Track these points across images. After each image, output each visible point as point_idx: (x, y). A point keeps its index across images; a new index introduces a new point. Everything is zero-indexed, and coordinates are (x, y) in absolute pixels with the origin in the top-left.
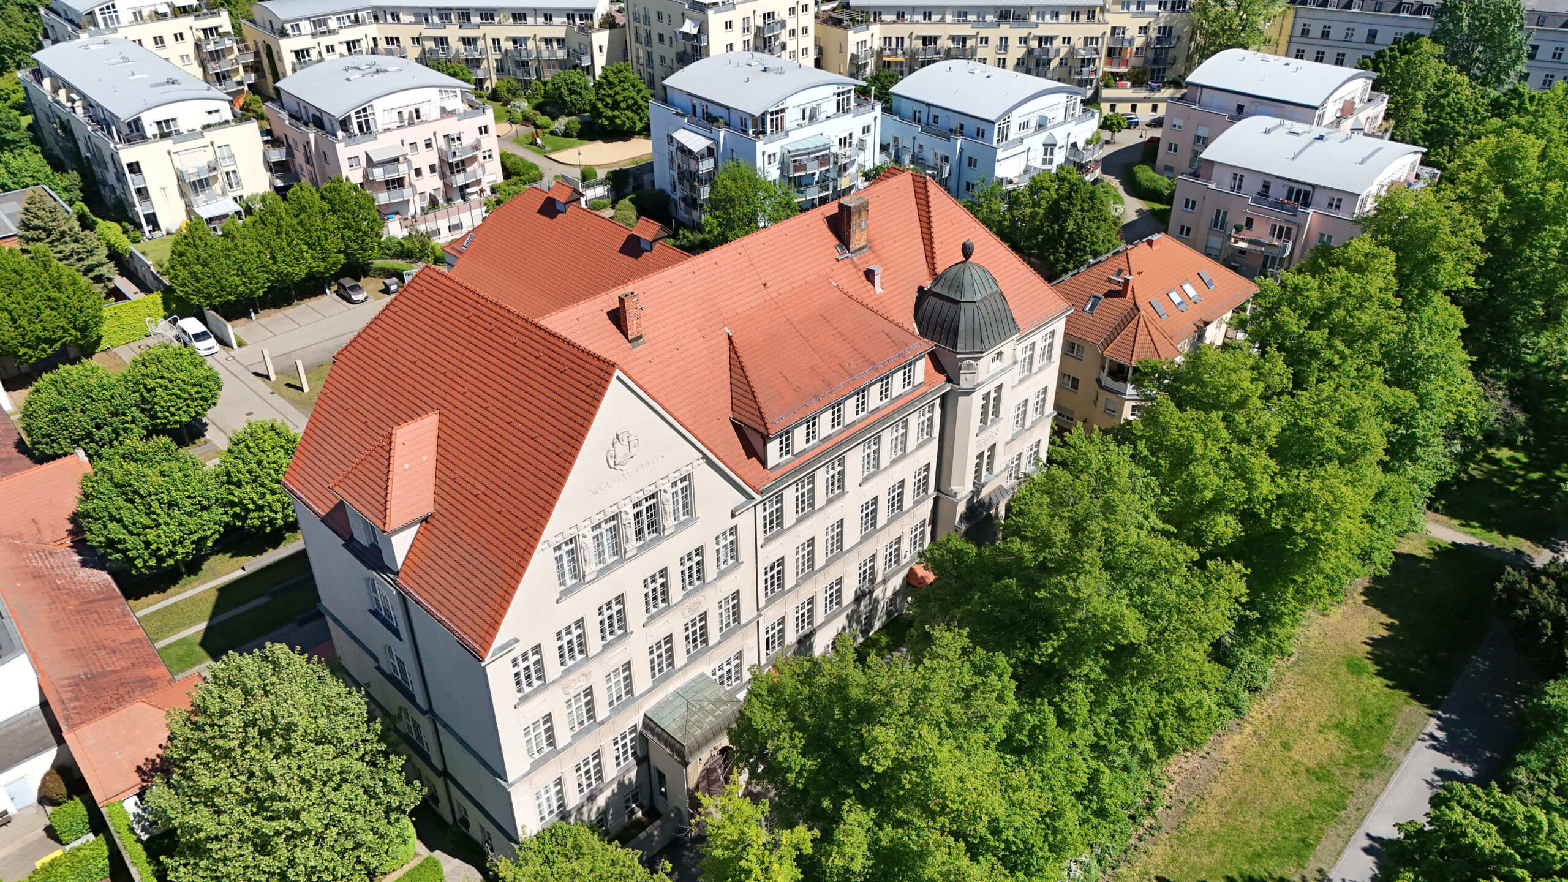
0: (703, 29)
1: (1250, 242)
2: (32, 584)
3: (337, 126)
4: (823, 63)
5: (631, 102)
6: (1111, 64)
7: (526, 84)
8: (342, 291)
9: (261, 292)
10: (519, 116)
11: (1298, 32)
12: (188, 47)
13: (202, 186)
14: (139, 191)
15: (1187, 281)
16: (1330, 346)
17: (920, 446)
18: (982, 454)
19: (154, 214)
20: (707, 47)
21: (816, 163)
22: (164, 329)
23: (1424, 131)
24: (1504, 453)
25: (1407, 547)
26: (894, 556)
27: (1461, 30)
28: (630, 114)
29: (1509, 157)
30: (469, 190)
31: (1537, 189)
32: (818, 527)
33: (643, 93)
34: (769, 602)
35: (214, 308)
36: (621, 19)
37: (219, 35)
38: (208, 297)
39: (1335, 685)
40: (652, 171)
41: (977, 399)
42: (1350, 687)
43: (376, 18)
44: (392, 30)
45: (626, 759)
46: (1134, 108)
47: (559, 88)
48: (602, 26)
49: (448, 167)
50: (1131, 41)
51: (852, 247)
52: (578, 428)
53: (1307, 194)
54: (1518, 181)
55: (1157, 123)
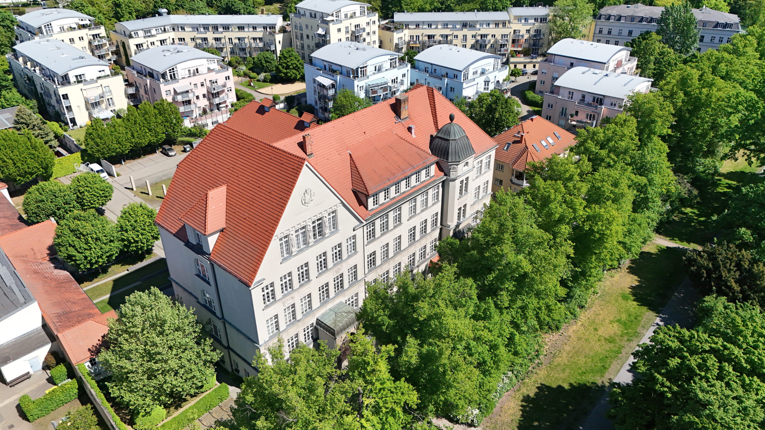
0: (327, 32)
1: (577, 121)
2: (34, 276)
3: (160, 76)
4: (383, 46)
5: (295, 65)
6: (514, 47)
7: (245, 59)
8: (164, 151)
9: (127, 152)
10: (242, 73)
11: (597, 32)
12: (85, 43)
13: (96, 105)
14: (67, 107)
15: (549, 136)
16: (609, 157)
17: (433, 204)
18: (461, 208)
19: (74, 118)
20: (329, 40)
21: (382, 90)
22: (83, 168)
23: (653, 73)
24: (688, 210)
25: (647, 248)
26: (423, 255)
27: (669, 30)
28: (294, 71)
29: (686, 79)
30: (221, 106)
31: (697, 91)
32: (390, 238)
33: (300, 61)
34: (369, 271)
35: (105, 159)
36: (288, 29)
37: (100, 38)
38: (103, 154)
39: (617, 304)
40: (306, 96)
41: (457, 183)
42: (623, 305)
43: (174, 29)
44: (181, 35)
45: (309, 339)
46: (525, 66)
47: (260, 60)
48: (280, 32)
49: (212, 95)
50: (523, 36)
51: (402, 117)
52: (289, 186)
53: (601, 100)
54: (689, 89)
55: (535, 73)
